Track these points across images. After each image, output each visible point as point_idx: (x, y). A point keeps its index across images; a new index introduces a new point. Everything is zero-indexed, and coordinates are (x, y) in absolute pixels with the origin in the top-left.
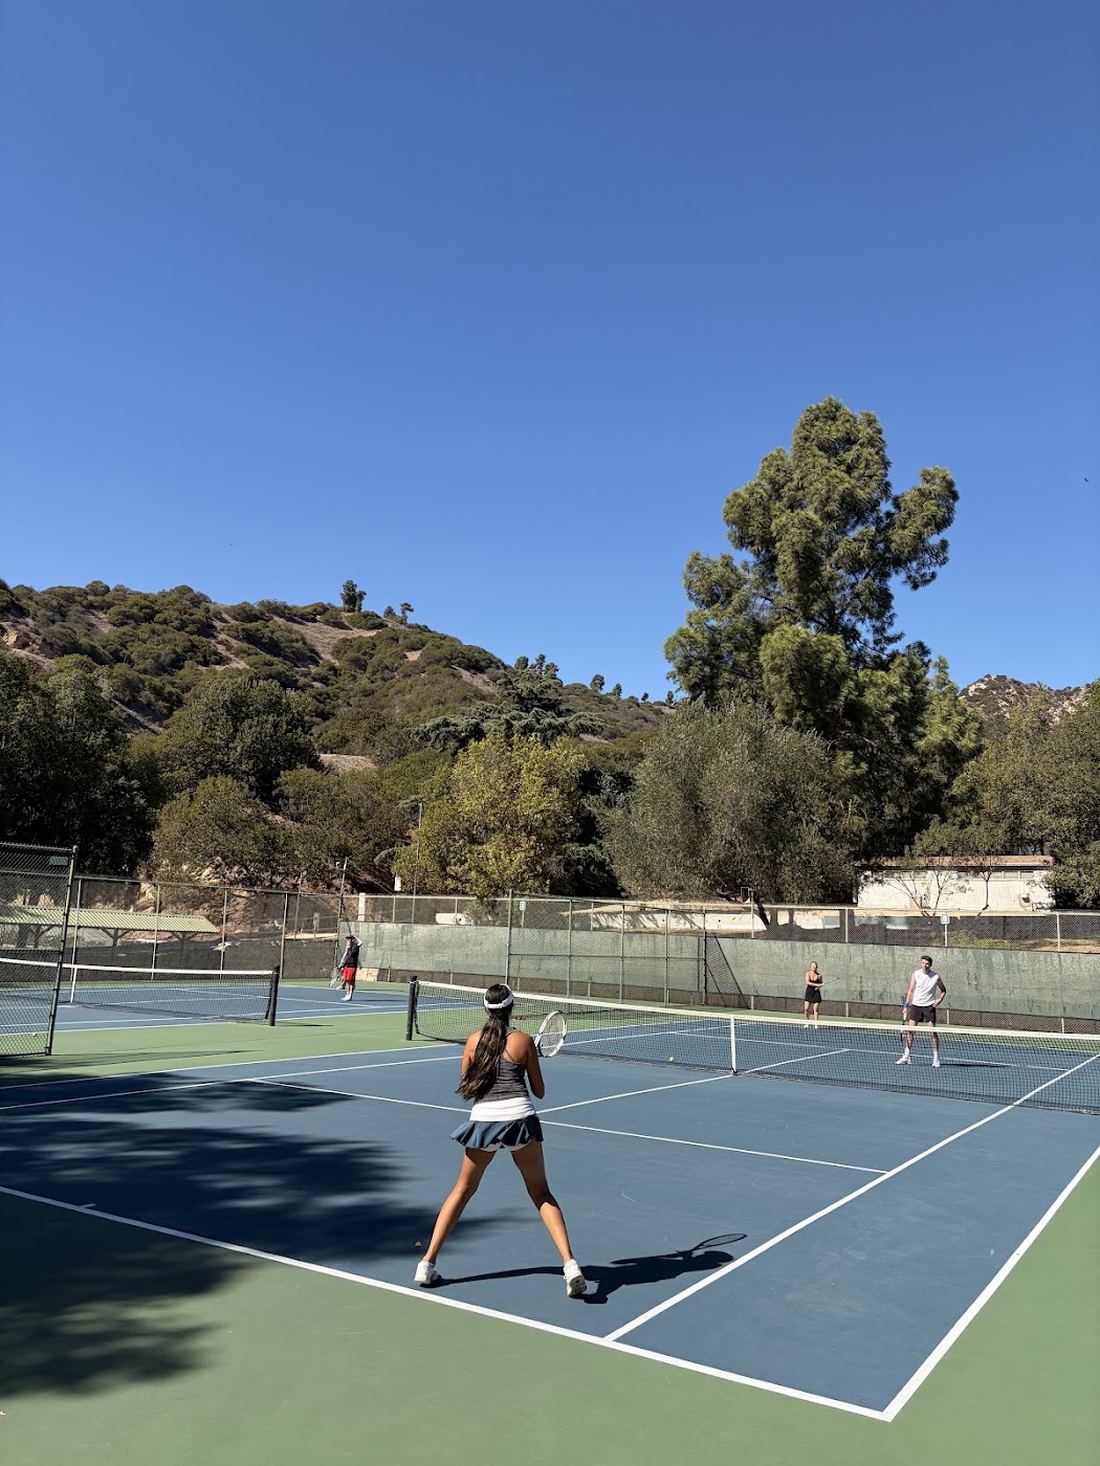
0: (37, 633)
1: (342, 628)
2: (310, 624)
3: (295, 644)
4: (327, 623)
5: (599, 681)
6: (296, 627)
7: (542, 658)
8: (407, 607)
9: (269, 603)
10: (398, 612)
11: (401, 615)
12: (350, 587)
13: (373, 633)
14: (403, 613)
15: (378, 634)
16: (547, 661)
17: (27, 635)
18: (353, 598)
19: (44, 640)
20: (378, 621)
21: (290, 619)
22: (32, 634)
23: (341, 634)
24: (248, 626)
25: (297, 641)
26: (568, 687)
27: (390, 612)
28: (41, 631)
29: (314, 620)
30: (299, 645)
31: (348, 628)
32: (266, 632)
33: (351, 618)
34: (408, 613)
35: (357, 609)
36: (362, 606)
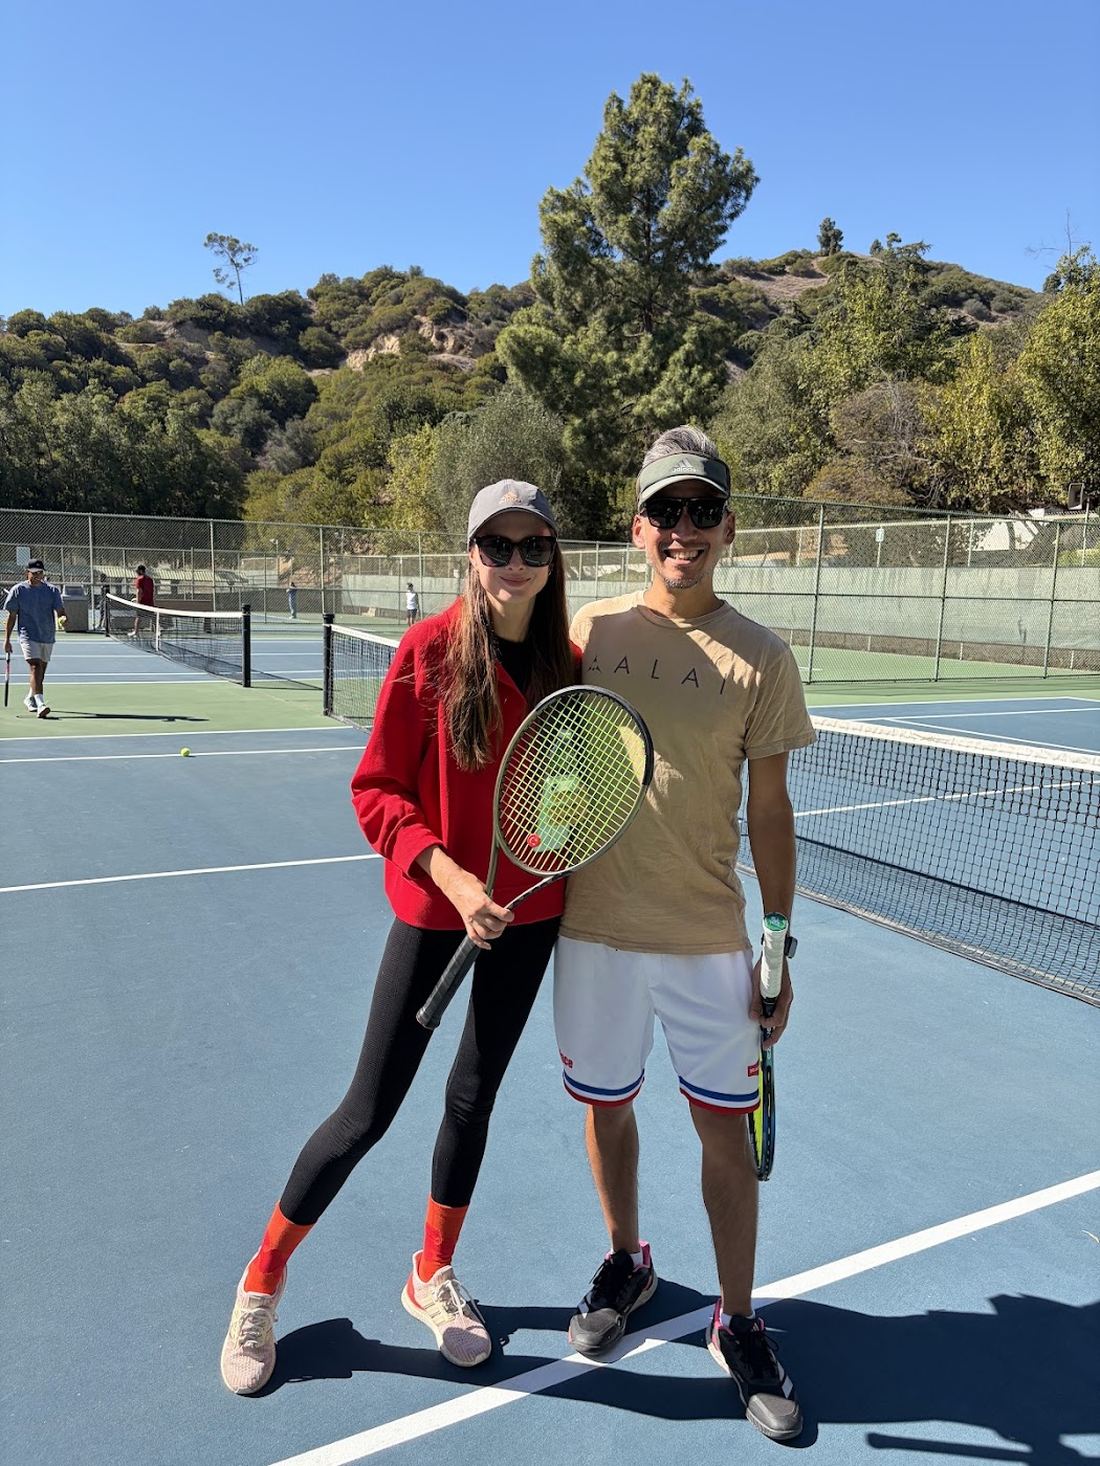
0: (471, 335)
1: (812, 277)
2: (777, 278)
3: (753, 305)
4: (796, 274)
6: (758, 284)
9: (734, 262)
10: (884, 245)
11: (887, 248)
12: (828, 226)
14: (890, 245)
17: (462, 338)
18: (831, 238)
19: (477, 340)
20: (852, 261)
21: (756, 276)
22: (466, 337)
23: (808, 284)
24: (704, 291)
25: (757, 299)
27: (877, 247)
28: (474, 332)
29: (783, 273)
30: (757, 305)
31: (817, 276)
32: (724, 296)
33: (824, 263)
34: (897, 244)
35: (834, 251)
36: (841, 247)
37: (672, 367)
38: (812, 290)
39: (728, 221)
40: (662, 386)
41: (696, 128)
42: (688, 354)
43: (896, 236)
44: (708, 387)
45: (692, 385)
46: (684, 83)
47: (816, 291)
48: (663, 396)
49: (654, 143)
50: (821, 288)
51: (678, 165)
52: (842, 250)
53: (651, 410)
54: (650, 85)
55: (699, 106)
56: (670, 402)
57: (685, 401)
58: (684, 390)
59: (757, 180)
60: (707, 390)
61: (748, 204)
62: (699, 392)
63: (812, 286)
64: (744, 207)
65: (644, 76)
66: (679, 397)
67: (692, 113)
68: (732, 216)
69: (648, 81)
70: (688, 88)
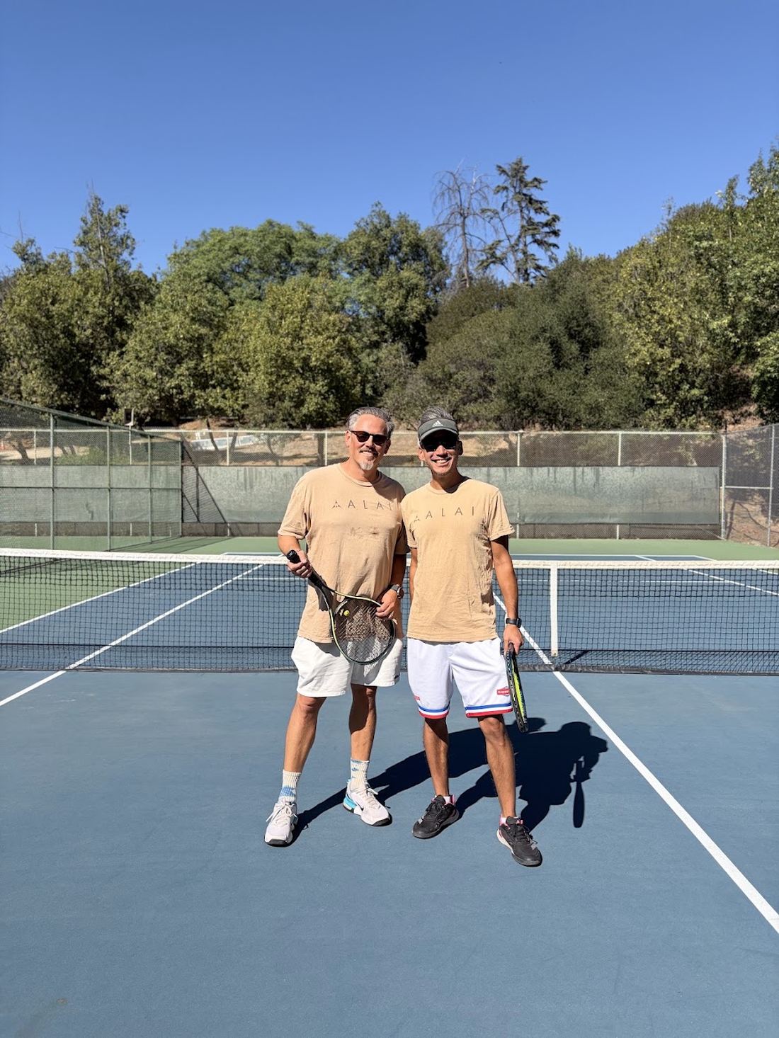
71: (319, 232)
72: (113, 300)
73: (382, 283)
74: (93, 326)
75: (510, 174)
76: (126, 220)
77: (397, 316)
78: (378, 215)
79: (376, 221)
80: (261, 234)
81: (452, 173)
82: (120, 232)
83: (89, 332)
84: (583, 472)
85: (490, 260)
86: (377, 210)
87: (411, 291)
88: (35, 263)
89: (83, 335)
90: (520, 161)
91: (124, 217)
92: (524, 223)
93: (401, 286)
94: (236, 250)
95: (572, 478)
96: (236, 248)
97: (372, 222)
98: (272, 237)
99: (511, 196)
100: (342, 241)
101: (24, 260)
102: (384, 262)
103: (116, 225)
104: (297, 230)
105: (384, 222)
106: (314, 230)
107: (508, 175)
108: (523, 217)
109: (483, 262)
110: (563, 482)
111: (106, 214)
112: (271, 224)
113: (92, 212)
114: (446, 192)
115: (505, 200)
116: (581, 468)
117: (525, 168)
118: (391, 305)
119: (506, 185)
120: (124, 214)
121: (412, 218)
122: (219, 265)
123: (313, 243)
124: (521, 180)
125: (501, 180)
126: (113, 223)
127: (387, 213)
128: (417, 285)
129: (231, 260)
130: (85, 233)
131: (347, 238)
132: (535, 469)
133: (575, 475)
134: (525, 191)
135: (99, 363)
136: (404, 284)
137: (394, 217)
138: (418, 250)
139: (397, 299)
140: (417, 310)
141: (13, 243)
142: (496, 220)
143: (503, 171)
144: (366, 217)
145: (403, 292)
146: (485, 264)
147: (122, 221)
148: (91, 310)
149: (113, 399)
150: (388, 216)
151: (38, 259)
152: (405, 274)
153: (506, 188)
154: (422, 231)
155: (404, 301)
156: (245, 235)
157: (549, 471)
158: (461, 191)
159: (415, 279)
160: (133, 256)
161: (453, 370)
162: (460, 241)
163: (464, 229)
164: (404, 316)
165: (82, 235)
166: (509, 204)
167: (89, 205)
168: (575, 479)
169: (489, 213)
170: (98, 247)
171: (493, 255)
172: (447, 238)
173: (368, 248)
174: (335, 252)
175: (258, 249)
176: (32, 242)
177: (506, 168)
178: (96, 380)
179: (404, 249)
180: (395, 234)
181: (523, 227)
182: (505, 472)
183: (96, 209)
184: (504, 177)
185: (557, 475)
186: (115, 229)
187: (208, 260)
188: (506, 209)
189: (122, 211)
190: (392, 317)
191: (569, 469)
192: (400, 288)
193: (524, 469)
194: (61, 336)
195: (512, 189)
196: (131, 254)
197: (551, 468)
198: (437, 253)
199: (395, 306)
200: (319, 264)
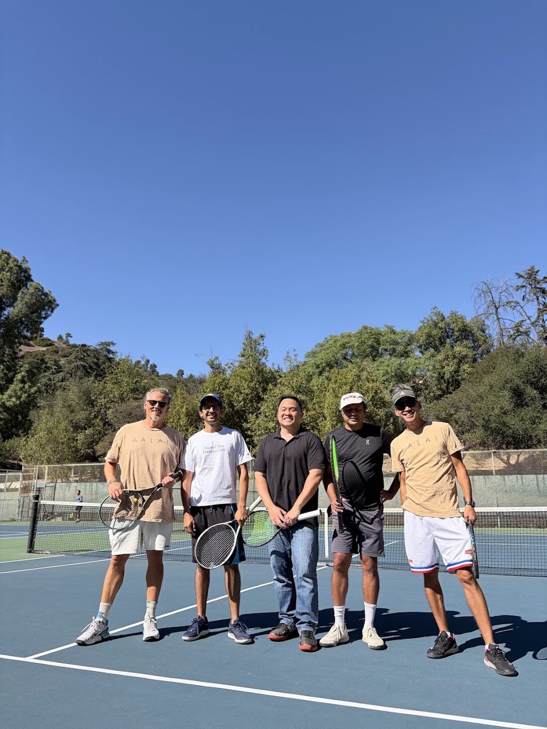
1: (28, 346)
5: (181, 373)
7: (148, 361)
8: (69, 335)
10: (64, 337)
11: (65, 339)
13: (45, 349)
14: (67, 338)
15: (47, 350)
16: (151, 363)
20: (49, 342)
23: (28, 349)
26: (162, 376)
27: (60, 338)
31: (33, 346)
33: (35, 341)
34: (69, 338)
35: (40, 336)
36: (43, 335)
37: (15, 383)
38: (29, 352)
39: (43, 320)
40: (9, 392)
41: (29, 278)
42: (23, 377)
43: (70, 334)
44: (34, 394)
45: (25, 392)
46: (23, 258)
47: (31, 353)
48: (10, 397)
49: (9, 280)
50: (34, 352)
51: (22, 292)
52: (44, 336)
53: (4, 403)
54: (6, 255)
55: (30, 269)
56: (14, 399)
57: (22, 400)
58: (21, 394)
59: (58, 305)
60: (33, 395)
61: (53, 314)
62: (29, 396)
63: (29, 350)
64: (50, 315)
65: (3, 251)
66: (19, 398)
67: (26, 271)
68: (45, 318)
69: (5, 253)
70: (24, 260)
71: (398, 329)
72: (255, 385)
73: (440, 357)
74: (244, 400)
75: (526, 276)
76: (264, 341)
77: (453, 377)
78: (436, 314)
79: (435, 318)
80: (359, 335)
81: (484, 282)
82: (261, 348)
83: (242, 403)
84: (544, 478)
85: (516, 334)
86: (435, 311)
87: (462, 360)
88: (218, 369)
89: (238, 406)
90: (533, 268)
91: (263, 340)
92: (541, 307)
93: (455, 357)
94: (344, 346)
95: (535, 482)
96: (344, 345)
97: (432, 319)
98: (366, 336)
99: (528, 291)
100: (414, 332)
101: (212, 368)
102: (442, 343)
103: (258, 344)
104: (383, 329)
105: (440, 318)
106: (394, 328)
107: (524, 278)
108: (539, 303)
109: (511, 336)
110: (529, 485)
111: (254, 340)
112: (365, 328)
113: (247, 339)
114: (482, 294)
115: (524, 294)
116: (542, 475)
117: (537, 272)
118: (448, 370)
119: (524, 284)
120: (263, 338)
121: (460, 314)
122: (333, 356)
123: (393, 336)
124: (535, 279)
125: (520, 282)
126: (257, 343)
127: (441, 312)
128: (466, 355)
129: (341, 352)
130: (244, 350)
131: (417, 330)
132: (506, 477)
133: (537, 480)
134: (538, 286)
135: (246, 421)
136: (457, 355)
137: (447, 315)
138: (465, 333)
139: (452, 366)
140: (468, 371)
141: (208, 360)
142: (518, 308)
143: (521, 276)
144: (427, 317)
145: (456, 361)
146: (514, 337)
147: (262, 342)
148: (243, 391)
149: (253, 441)
150: (442, 315)
151: (219, 367)
152: (457, 349)
153: (524, 286)
154: (468, 320)
155: (457, 367)
156: (350, 336)
157: (517, 477)
158: (492, 292)
159: (465, 351)
160: (267, 360)
161: (452, 412)
162: (496, 323)
163: (497, 316)
164: (458, 376)
165: (243, 351)
166: (527, 296)
167: (245, 336)
168: (538, 483)
169: (512, 304)
170: (249, 357)
171: (518, 331)
172: (487, 322)
173: (429, 336)
174: (409, 340)
175: (357, 344)
176: (217, 358)
177: (522, 274)
178: (245, 431)
179: (456, 333)
180: (448, 325)
181: (539, 309)
182: (485, 479)
183: (249, 337)
184: (522, 280)
185: (524, 481)
186: (258, 346)
187: (327, 354)
188: (525, 300)
189: (262, 337)
190: (450, 378)
191: (533, 476)
192: (454, 359)
193: (498, 477)
194: (227, 407)
195: (529, 286)
196: (266, 358)
197: (518, 476)
198: (482, 333)
199: (451, 370)
200: (397, 349)
